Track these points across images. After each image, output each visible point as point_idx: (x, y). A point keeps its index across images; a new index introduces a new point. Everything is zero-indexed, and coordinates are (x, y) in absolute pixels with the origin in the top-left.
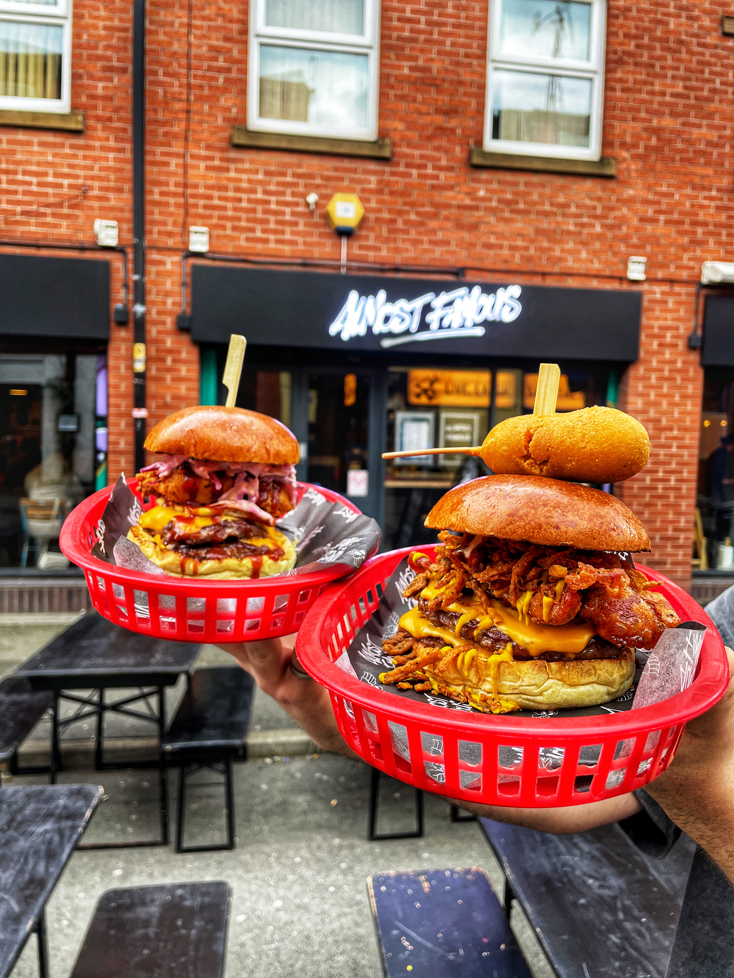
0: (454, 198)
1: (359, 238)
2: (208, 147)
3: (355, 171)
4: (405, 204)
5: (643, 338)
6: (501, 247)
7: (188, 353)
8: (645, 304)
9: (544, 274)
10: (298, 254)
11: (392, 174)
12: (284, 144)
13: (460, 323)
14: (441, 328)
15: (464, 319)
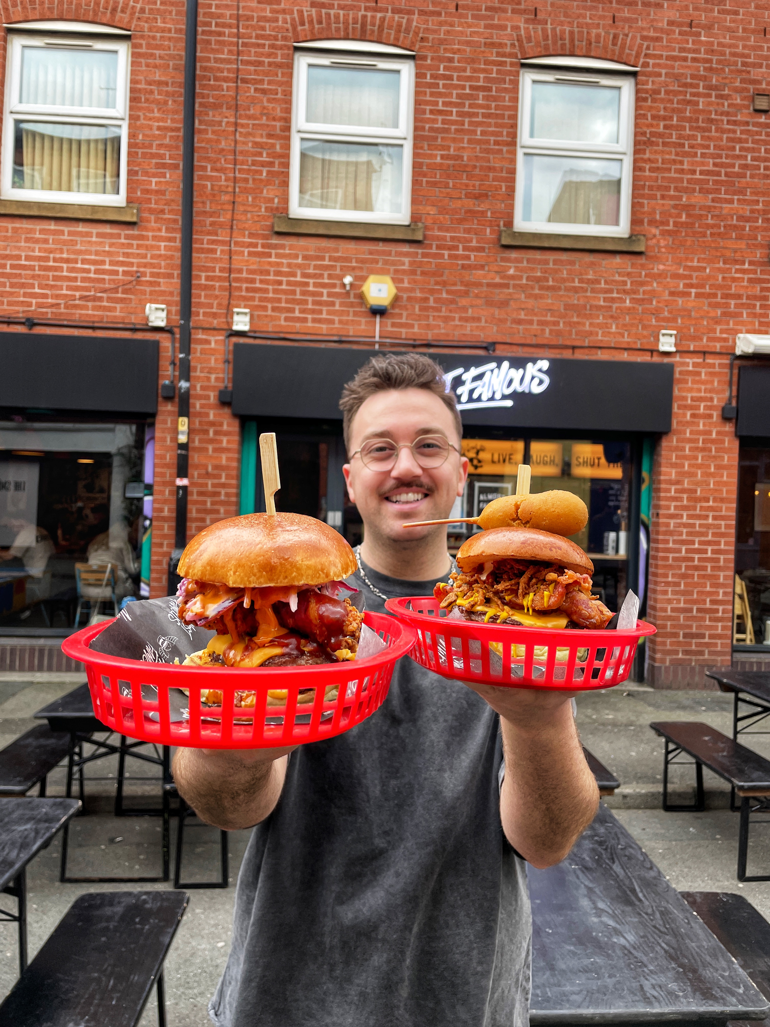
0: (485, 277)
1: (393, 315)
2: (251, 235)
3: (389, 254)
4: (437, 283)
5: (675, 409)
6: (531, 322)
7: (228, 425)
8: (677, 375)
9: (574, 348)
10: (334, 332)
11: (424, 255)
12: (321, 231)
13: (490, 395)
14: (470, 400)
15: (494, 393)
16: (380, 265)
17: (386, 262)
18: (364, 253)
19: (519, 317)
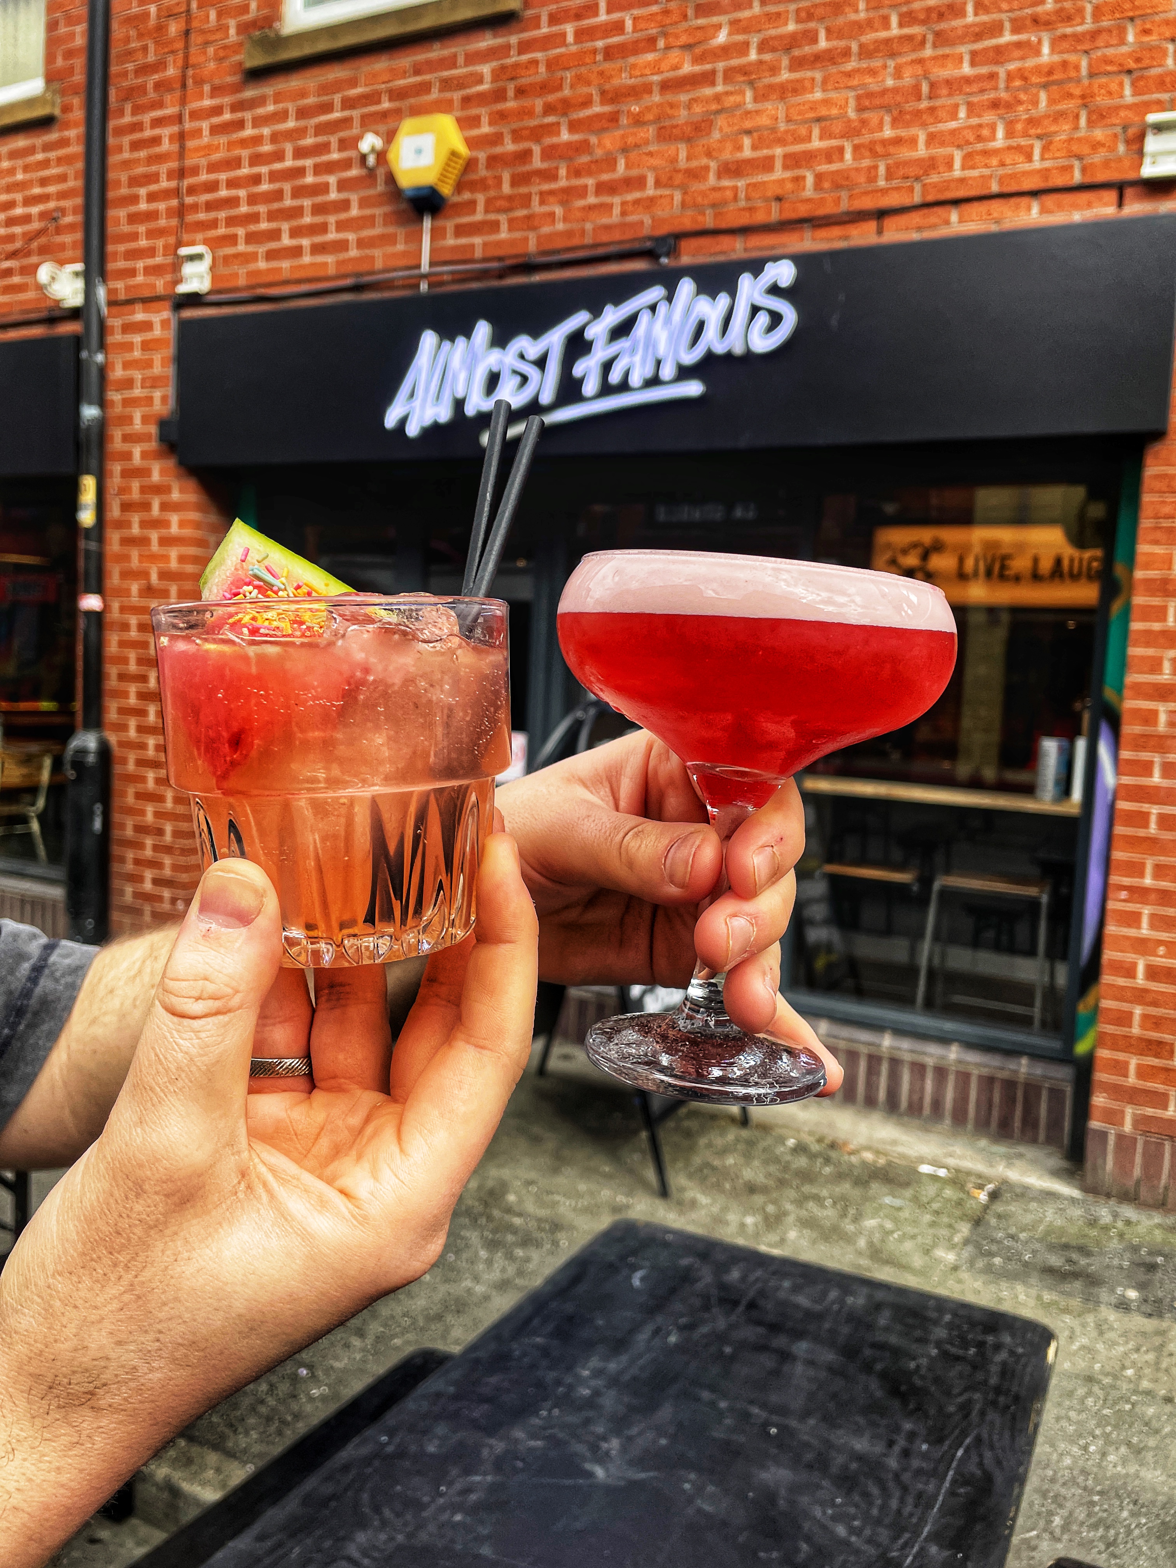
0: (657, 67)
1: (458, 209)
2: (216, 91)
3: (451, 62)
4: (549, 109)
6: (767, 164)
7: (180, 490)
9: (881, 214)
10: (350, 268)
11: (524, 47)
13: (649, 372)
14: (606, 389)
15: (658, 363)
16: (435, 94)
17: (447, 84)
18: (404, 74)
19: (739, 156)
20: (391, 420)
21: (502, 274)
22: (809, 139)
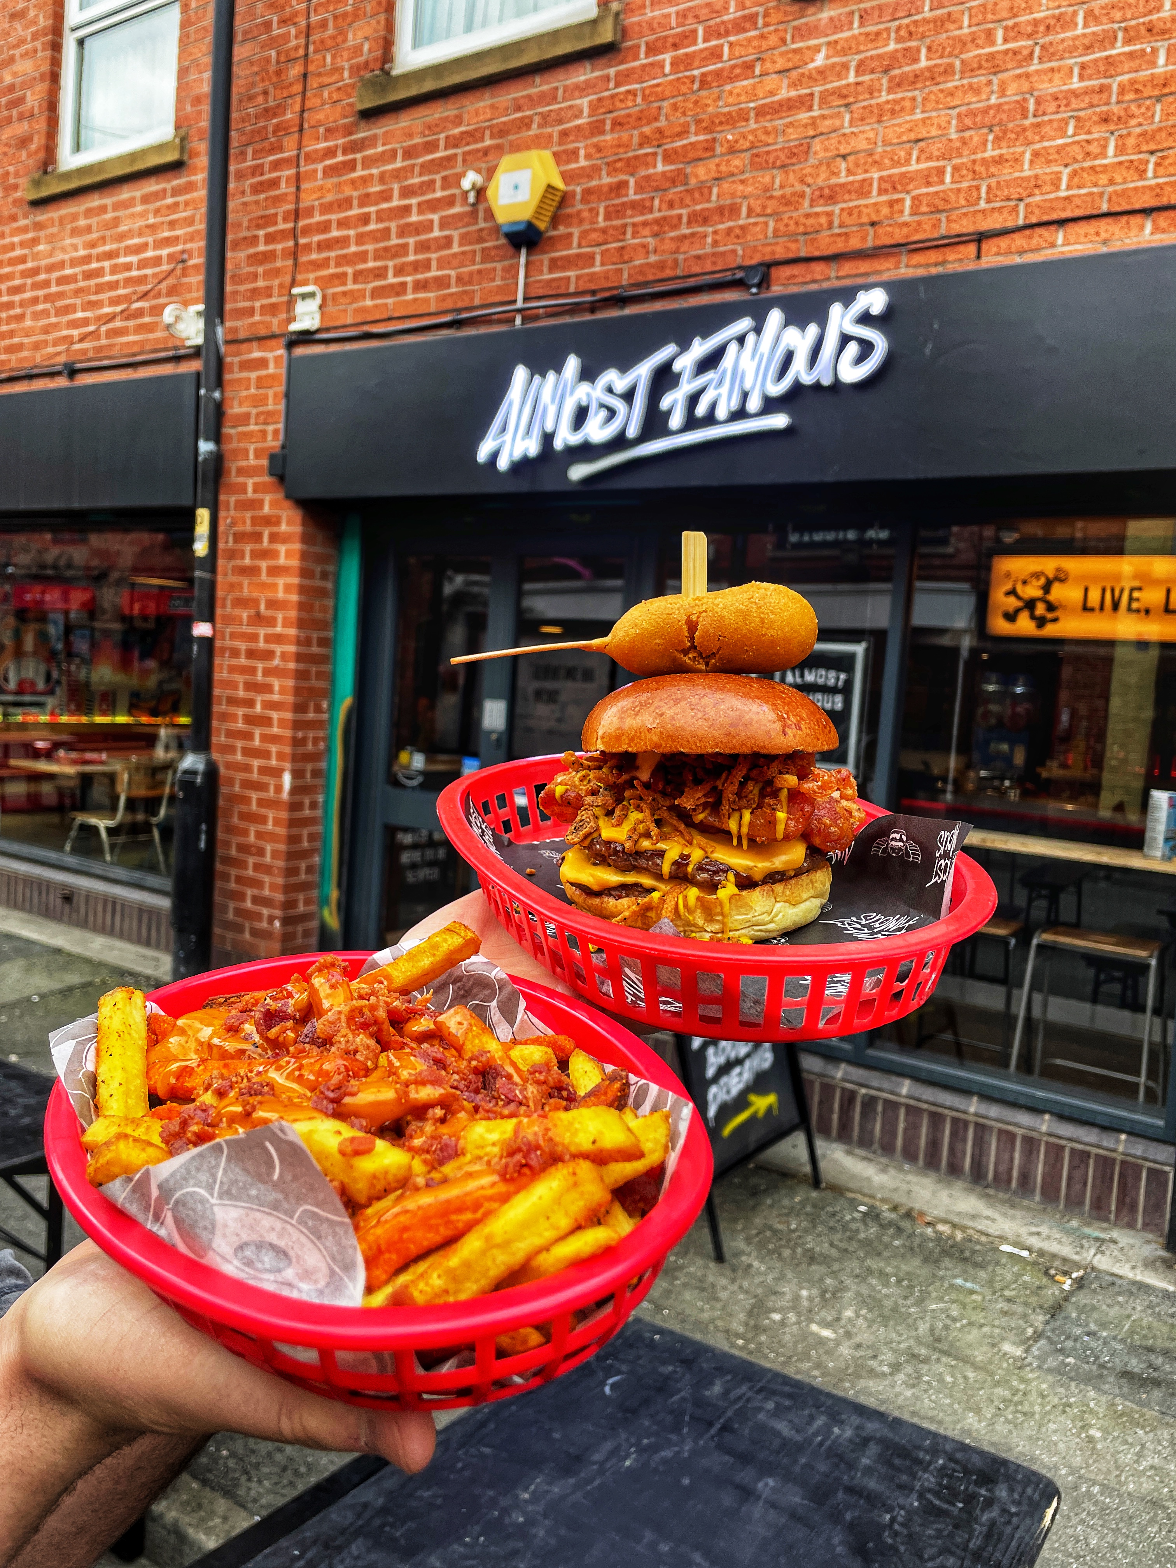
1: (553, 243)
2: (328, 133)
3: (552, 97)
6: (863, 189)
7: (289, 522)
9: (980, 238)
10: (449, 304)
11: (621, 78)
13: (735, 404)
14: (691, 423)
15: (745, 395)
16: (534, 130)
19: (834, 181)
20: (483, 453)
21: (593, 308)
22: (908, 161)
